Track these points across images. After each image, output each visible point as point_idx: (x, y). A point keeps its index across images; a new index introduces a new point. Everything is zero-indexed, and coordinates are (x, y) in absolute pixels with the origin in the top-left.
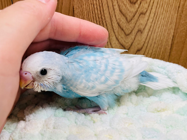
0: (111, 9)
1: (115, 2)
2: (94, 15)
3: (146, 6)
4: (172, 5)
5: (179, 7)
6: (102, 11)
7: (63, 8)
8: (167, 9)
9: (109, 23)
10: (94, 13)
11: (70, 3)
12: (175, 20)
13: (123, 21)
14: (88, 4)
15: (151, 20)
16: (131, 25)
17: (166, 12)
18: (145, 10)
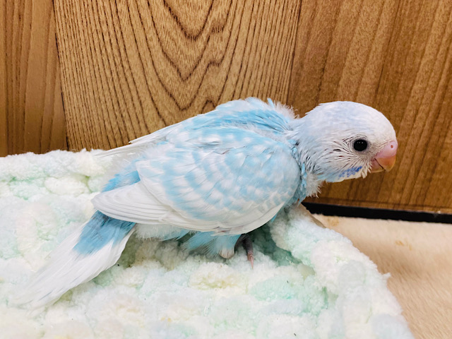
0: (143, 48)
1: (151, 31)
2: (105, 58)
3: (221, 46)
4: (277, 48)
5: (294, 54)
6: (122, 51)
7: (32, 36)
8: (267, 58)
9: (139, 77)
10: (103, 51)
11: (49, 25)
12: (286, 84)
13: (171, 75)
14: (90, 32)
15: (233, 79)
16: (189, 87)
17: (266, 63)
18: (220, 56)
